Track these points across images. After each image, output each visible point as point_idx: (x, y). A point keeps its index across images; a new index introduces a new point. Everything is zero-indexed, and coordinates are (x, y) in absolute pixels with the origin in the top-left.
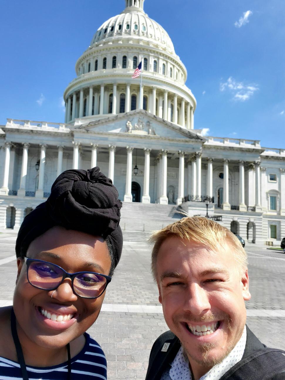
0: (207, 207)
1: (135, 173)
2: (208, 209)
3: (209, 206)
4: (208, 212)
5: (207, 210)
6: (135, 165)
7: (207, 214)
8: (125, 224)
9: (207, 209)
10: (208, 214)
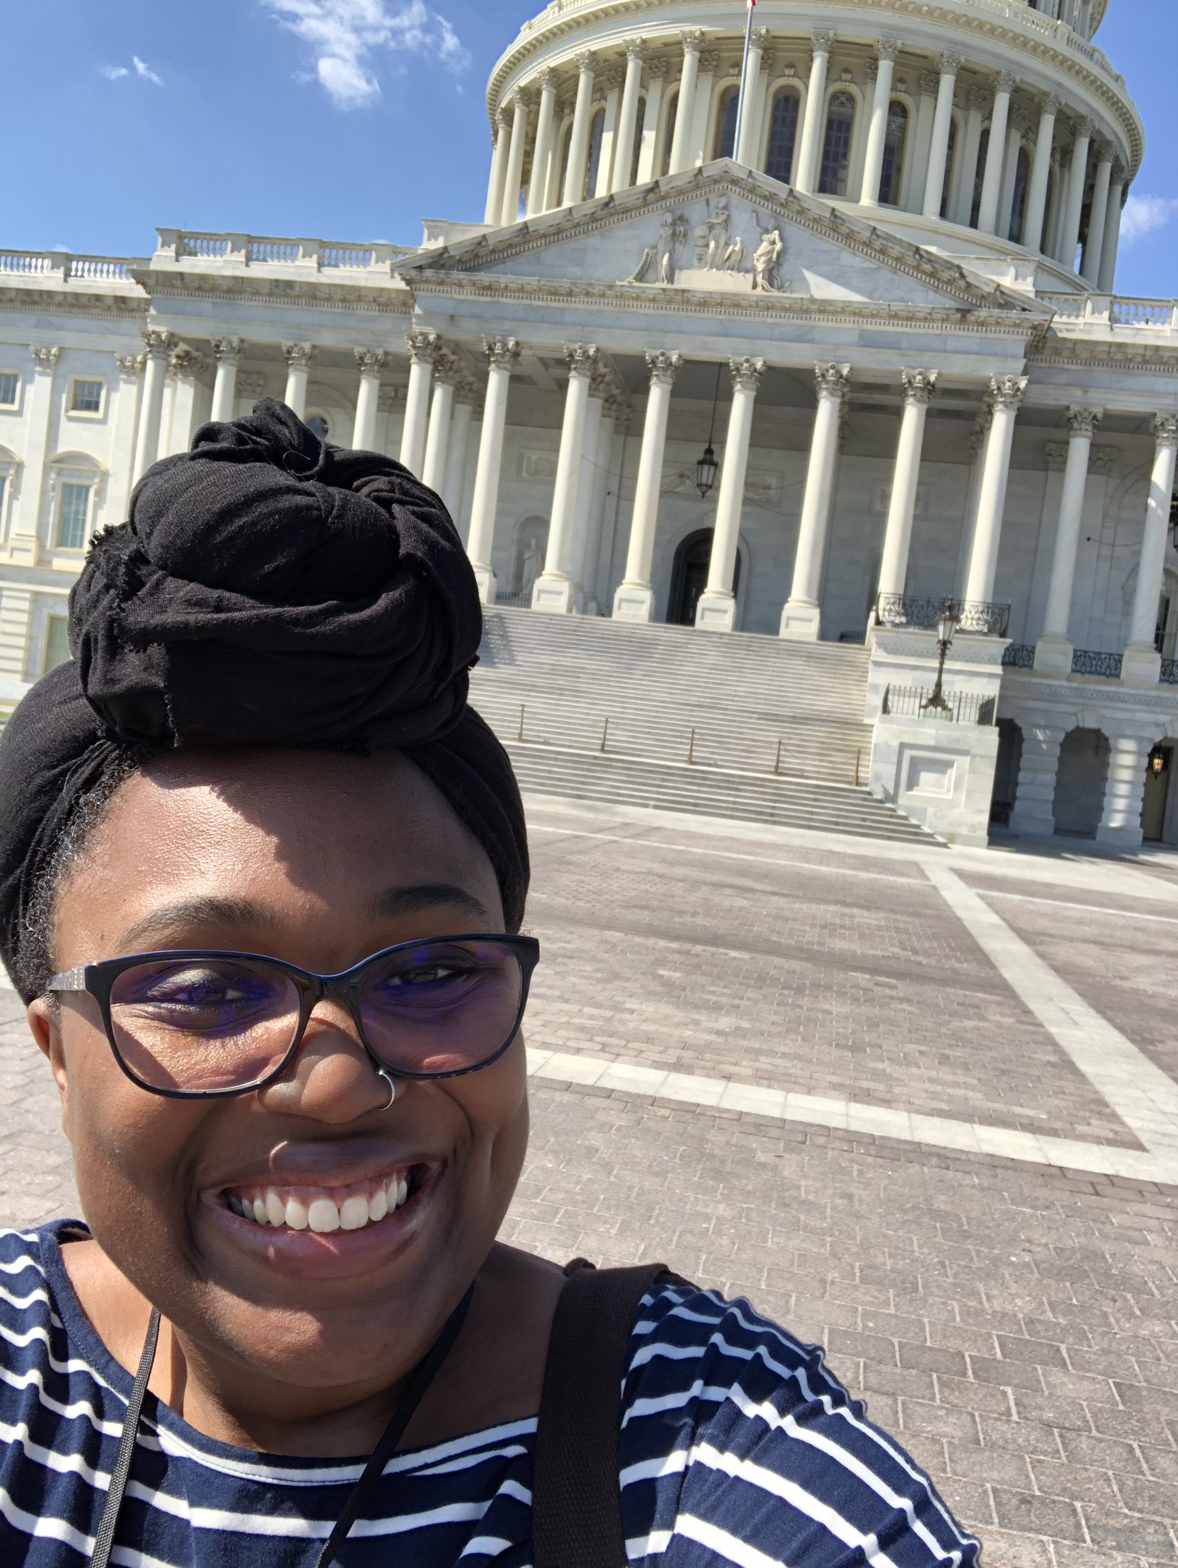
0: (943, 655)
1: (699, 485)
2: (948, 665)
3: (951, 650)
4: (945, 677)
5: (941, 671)
6: (706, 446)
7: (939, 685)
8: (607, 722)
9: (942, 663)
10: (945, 689)
